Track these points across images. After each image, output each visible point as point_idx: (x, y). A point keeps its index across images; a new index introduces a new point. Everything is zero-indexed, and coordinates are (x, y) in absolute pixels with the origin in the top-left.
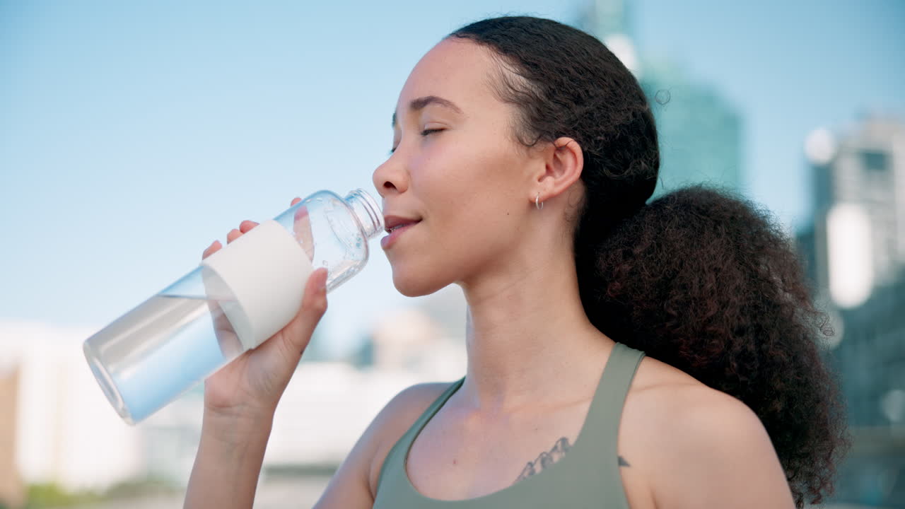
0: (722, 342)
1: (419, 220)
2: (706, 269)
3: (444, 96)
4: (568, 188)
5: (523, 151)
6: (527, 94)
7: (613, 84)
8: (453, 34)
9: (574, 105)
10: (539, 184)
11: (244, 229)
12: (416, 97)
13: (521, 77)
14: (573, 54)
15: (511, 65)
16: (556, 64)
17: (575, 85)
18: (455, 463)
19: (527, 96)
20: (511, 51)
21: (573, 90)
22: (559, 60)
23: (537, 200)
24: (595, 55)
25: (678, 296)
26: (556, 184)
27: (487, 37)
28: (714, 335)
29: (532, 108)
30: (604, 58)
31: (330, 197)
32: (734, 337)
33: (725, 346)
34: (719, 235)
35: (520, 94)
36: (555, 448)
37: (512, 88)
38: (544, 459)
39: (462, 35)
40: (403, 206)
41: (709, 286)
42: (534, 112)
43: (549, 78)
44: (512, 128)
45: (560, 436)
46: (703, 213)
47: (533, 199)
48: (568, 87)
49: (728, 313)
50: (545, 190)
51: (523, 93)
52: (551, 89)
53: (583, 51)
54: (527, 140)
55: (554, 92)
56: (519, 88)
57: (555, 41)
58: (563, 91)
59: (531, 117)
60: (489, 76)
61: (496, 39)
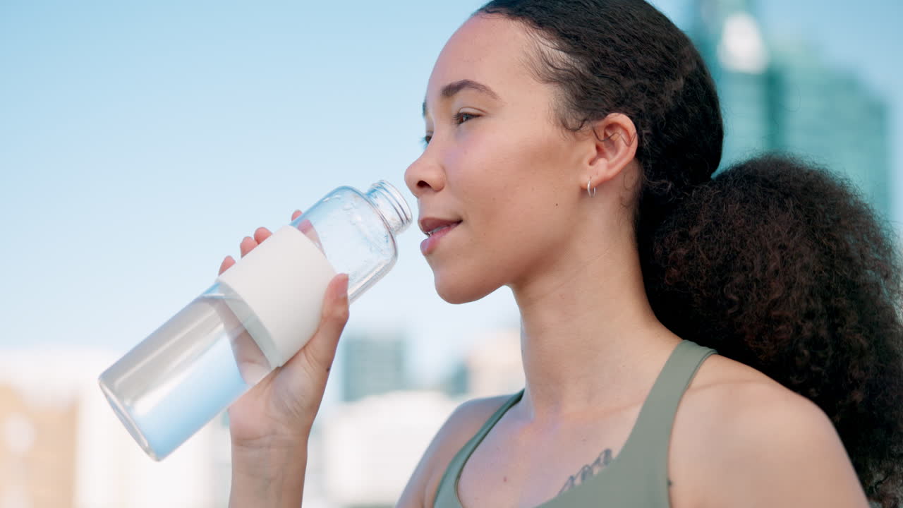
0: (790, 327)
1: (459, 222)
2: (770, 248)
3: (479, 80)
4: (623, 171)
5: (569, 135)
6: (569, 71)
7: (663, 49)
8: (482, 10)
9: (622, 77)
10: (591, 167)
11: (260, 237)
12: (448, 83)
13: (560, 52)
14: (616, 20)
15: (549, 40)
16: (598, 35)
17: (622, 55)
18: (505, 480)
19: (569, 73)
20: (548, 24)
21: (619, 62)
22: (603, 29)
23: (589, 186)
24: (642, 19)
25: (739, 279)
26: (610, 167)
27: (520, 10)
28: (779, 320)
29: (575, 85)
30: (653, 21)
31: (350, 194)
32: (803, 321)
33: (794, 331)
34: (785, 209)
35: (561, 72)
36: (598, 461)
37: (552, 66)
38: (586, 473)
39: (493, 10)
40: (441, 206)
41: (772, 266)
42: (579, 90)
43: (592, 51)
44: (555, 110)
45: (604, 448)
46: (771, 186)
47: (584, 186)
48: (614, 59)
49: (795, 294)
50: (597, 174)
51: (564, 70)
52: (595, 62)
53: (629, 17)
54: (572, 123)
55: (598, 65)
56: (560, 65)
57: (596, 7)
58: (609, 64)
59: (576, 96)
60: (526, 55)
61: (530, 12)
